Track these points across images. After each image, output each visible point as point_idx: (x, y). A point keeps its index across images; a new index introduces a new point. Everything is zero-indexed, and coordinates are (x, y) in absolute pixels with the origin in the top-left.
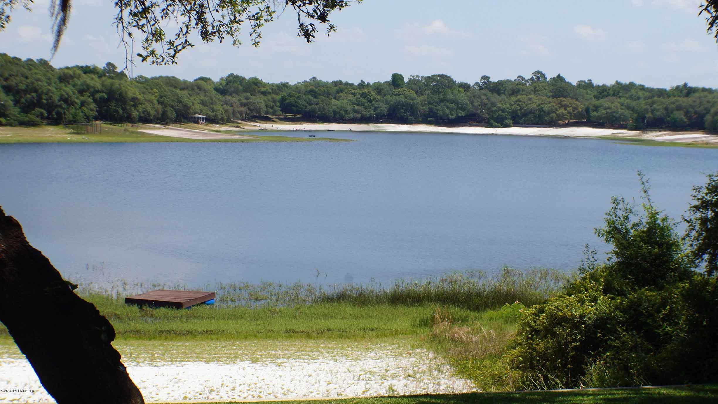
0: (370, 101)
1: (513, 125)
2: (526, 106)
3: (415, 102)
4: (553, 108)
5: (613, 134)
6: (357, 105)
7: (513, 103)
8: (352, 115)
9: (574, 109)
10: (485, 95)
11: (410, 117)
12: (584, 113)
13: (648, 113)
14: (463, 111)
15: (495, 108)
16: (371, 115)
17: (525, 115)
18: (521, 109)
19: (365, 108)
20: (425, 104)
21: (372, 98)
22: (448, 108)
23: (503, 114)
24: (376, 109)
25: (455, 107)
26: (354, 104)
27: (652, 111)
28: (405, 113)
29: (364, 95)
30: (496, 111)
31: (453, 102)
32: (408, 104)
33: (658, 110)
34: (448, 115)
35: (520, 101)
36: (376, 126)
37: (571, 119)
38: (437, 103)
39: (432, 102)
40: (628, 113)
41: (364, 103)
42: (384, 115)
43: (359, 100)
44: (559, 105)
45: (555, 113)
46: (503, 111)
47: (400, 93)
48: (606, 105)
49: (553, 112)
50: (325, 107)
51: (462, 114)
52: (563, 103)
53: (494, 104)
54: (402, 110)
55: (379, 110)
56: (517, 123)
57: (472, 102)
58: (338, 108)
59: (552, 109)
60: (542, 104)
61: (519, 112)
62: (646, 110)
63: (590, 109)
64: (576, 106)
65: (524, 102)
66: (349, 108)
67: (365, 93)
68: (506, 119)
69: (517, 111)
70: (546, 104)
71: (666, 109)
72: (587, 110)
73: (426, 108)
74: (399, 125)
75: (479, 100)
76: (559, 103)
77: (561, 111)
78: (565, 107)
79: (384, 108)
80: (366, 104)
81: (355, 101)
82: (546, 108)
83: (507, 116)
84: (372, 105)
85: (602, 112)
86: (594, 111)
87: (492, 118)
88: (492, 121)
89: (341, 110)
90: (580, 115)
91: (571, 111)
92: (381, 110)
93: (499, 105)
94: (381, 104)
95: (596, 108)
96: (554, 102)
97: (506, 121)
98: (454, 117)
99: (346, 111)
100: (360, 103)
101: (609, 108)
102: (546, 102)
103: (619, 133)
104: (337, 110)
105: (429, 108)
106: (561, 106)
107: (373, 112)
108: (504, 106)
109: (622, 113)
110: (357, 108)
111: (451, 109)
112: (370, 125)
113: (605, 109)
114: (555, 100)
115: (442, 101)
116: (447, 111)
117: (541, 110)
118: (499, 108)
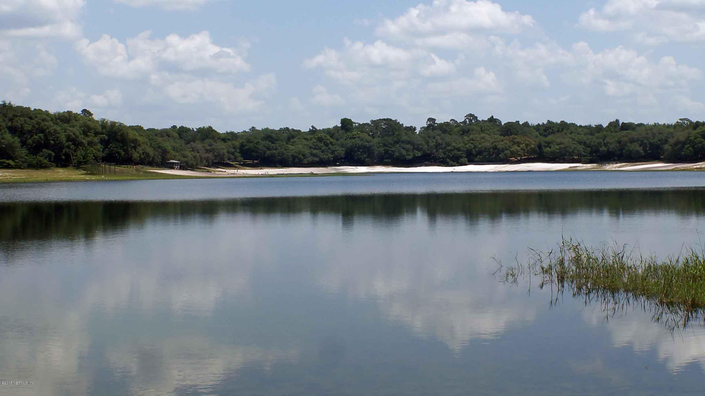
0: (327, 145)
1: (468, 163)
2: (480, 144)
3: (371, 144)
4: (507, 146)
5: (570, 167)
6: (314, 149)
7: (467, 142)
8: (310, 159)
9: (527, 145)
10: (439, 135)
11: (367, 159)
12: (537, 149)
13: (601, 147)
14: (419, 152)
15: (450, 147)
16: (329, 158)
17: (480, 153)
18: (475, 147)
19: (323, 152)
20: (380, 146)
21: (328, 142)
22: (403, 148)
23: (458, 153)
24: (333, 152)
25: (412, 147)
26: (311, 148)
27: (605, 145)
28: (361, 155)
29: (320, 139)
30: (451, 150)
31: (409, 143)
32: (365, 147)
33: (611, 144)
34: (404, 156)
35: (473, 140)
36: (335, 169)
37: (525, 156)
38: (391, 144)
39: (387, 144)
40: (581, 148)
41: (321, 146)
42: (341, 158)
43: (316, 144)
44: (512, 143)
45: (509, 150)
46: (459, 149)
47: (355, 136)
48: (558, 140)
49: (507, 149)
50: (285, 152)
51: (419, 154)
52: (516, 140)
53: (448, 144)
54: (359, 153)
55: (336, 153)
56: (472, 161)
57: (427, 143)
58: (296, 152)
59: (505, 147)
60: (495, 142)
61: (474, 150)
62: (600, 144)
63: (543, 145)
64: (529, 143)
65: (477, 141)
66: (307, 152)
67: (321, 138)
68: (462, 157)
69: (471, 149)
70: (499, 142)
71: (619, 142)
72: (540, 146)
73: (382, 150)
74: (357, 167)
75: (434, 140)
76: (512, 141)
77: (515, 148)
78: (518, 144)
79: (341, 152)
80: (323, 148)
81: (311, 145)
82: (500, 146)
83: (462, 155)
84: (329, 149)
85: (555, 148)
86: (546, 147)
87: (448, 157)
88: (448, 160)
89: (299, 154)
90: (533, 151)
91: (525, 148)
92: (338, 153)
93: (454, 144)
94: (338, 148)
95: (548, 144)
96: (507, 140)
97: (462, 160)
98: (410, 157)
99: (304, 155)
100: (317, 147)
101: (561, 144)
102: (499, 140)
103: (576, 167)
104: (296, 155)
105: (384, 150)
106: (514, 143)
107: (330, 155)
108: (459, 146)
109: (575, 148)
110: (314, 152)
111: (407, 150)
112: (329, 168)
113: (558, 145)
114: (507, 137)
115: (396, 142)
116: (404, 152)
117: (495, 148)
118: (454, 147)
